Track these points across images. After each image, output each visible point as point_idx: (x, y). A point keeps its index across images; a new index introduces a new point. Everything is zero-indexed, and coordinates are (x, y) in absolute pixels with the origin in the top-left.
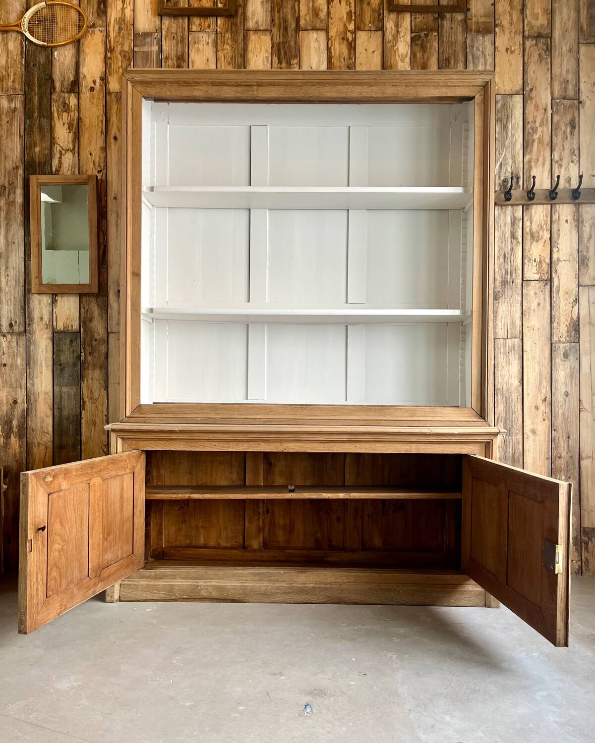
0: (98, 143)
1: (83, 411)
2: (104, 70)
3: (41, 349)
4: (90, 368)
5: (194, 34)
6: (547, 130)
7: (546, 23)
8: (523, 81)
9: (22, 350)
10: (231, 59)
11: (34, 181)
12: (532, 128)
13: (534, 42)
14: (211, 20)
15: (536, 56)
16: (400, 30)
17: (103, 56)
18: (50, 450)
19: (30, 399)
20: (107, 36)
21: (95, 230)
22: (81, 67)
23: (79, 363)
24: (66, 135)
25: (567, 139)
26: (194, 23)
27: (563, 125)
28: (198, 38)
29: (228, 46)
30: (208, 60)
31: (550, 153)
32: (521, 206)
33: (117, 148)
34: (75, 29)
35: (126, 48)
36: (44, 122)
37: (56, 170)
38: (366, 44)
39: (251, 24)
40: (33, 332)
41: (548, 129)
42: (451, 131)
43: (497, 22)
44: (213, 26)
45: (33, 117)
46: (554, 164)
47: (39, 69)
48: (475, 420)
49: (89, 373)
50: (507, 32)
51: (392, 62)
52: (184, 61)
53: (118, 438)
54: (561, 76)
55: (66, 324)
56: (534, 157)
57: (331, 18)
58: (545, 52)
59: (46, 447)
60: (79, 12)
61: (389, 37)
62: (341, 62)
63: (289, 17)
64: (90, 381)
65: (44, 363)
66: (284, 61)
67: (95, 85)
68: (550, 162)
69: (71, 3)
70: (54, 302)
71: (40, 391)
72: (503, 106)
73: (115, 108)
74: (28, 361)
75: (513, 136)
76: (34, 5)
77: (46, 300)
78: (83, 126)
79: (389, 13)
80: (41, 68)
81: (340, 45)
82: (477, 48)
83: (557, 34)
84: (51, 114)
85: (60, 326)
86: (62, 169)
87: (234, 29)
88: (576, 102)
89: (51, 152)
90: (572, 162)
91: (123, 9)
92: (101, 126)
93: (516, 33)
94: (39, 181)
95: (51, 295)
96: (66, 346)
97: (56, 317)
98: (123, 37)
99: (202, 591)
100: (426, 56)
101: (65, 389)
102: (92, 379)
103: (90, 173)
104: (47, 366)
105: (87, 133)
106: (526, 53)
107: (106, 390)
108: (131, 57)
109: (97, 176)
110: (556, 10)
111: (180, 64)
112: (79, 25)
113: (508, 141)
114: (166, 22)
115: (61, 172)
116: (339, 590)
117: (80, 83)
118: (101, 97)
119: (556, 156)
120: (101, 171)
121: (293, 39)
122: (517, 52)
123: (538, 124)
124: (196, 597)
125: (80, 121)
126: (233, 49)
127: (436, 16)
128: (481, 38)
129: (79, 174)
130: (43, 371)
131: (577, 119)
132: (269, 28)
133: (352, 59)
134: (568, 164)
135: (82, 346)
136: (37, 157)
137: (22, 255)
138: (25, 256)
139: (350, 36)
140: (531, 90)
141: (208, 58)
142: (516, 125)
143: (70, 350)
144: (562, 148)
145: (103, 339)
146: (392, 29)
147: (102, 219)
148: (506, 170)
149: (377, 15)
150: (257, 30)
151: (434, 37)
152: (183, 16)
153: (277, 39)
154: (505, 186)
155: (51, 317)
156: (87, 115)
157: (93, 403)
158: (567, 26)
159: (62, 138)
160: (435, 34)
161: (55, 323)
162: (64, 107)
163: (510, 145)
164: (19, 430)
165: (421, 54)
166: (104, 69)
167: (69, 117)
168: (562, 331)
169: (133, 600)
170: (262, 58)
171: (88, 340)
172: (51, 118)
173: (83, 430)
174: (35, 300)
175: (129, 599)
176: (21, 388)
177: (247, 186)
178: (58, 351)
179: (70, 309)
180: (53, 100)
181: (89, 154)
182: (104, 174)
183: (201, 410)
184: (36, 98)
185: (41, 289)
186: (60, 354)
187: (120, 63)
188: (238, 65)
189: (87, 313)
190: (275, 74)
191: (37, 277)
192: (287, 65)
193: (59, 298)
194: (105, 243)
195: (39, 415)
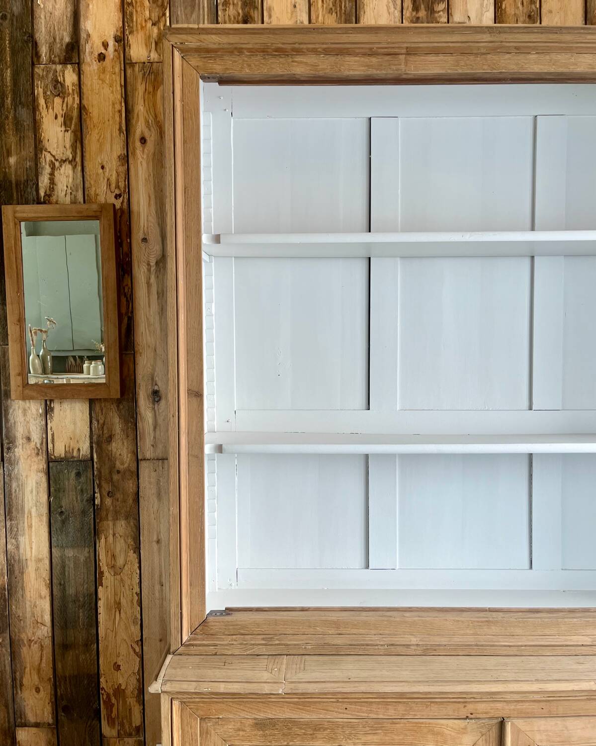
0: (114, 147)
1: (100, 587)
2: (121, 25)
3: (29, 488)
4: (110, 518)
11: (10, 214)
18: (48, 651)
19: (14, 567)
21: (113, 296)
22: (82, 19)
23: (92, 510)
24: (61, 135)
30: (295, 6)
33: (145, 157)
36: (24, 113)
37: (46, 195)
40: (14, 460)
45: (3, 105)
47: (12, 24)
49: (108, 525)
52: (256, 8)
53: (173, 702)
55: (69, 447)
59: (42, 646)
62: (518, 7)
64: (111, 538)
65: (34, 510)
66: (422, 6)
67: (107, 50)
70: (48, 411)
71: (28, 557)
73: (140, 89)
74: (9, 508)
77: (35, 408)
78: (88, 120)
80: (15, 23)
84: (35, 99)
85: (59, 450)
86: (56, 193)
89: (36, 165)
92: (118, 119)
94: (18, 215)
95: (43, 402)
96: (70, 480)
97: (53, 435)
101: (70, 553)
102: (114, 535)
103: (102, 199)
104: (40, 515)
105: (97, 131)
107: (137, 552)
108: (165, 2)
109: (114, 205)
111: (249, 13)
115: (54, 199)
117: (81, 48)
118: (117, 70)
120: (120, 196)
125: (82, 111)
129: (84, 202)
130: (33, 524)
135: (97, 482)
136: (13, 173)
141: (295, 3)
143: (76, 488)
145: (130, 470)
147: (124, 275)
155: (44, 436)
156: (95, 102)
157: (115, 574)
159: (53, 141)
161: (50, 446)
162: (55, 88)
166: (121, 22)
167: (65, 105)
171: (105, 471)
172: (34, 108)
173: (102, 618)
174: (17, 408)
177: (363, 232)
178: (58, 490)
179: (75, 424)
180: (36, 76)
181: (100, 167)
182: (126, 200)
183: (310, 627)
184: (8, 73)
185: (27, 392)
186: (61, 495)
187: (147, 13)
188: (345, 13)
189: (103, 428)
190: (440, 33)
191: (19, 375)
192: (427, 13)
193: (56, 406)
194: (130, 315)
195: (28, 594)
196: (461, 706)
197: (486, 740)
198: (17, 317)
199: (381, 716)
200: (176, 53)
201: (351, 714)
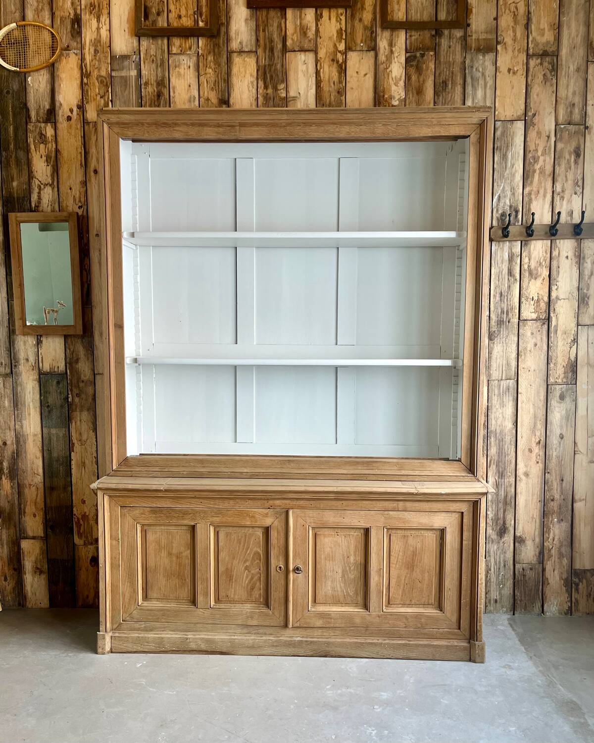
0: (77, 176)
1: (73, 453)
2: (81, 98)
3: (28, 391)
4: (78, 410)
5: (175, 57)
6: (550, 160)
7: (552, 39)
8: (526, 105)
9: (9, 391)
10: (215, 85)
11: (14, 218)
12: (534, 158)
13: (539, 61)
14: (191, 41)
15: (541, 77)
16: (394, 49)
17: (79, 82)
18: (41, 491)
19: (19, 439)
20: (83, 59)
21: (78, 270)
22: (56, 94)
23: (67, 405)
24: (44, 168)
25: (570, 168)
26: (174, 44)
27: (567, 154)
28: (179, 61)
29: (211, 70)
30: (190, 86)
31: (552, 185)
32: (520, 242)
33: (96, 182)
34: (48, 52)
35: (103, 73)
36: (21, 154)
37: (35, 206)
38: (357, 65)
39: (234, 45)
40: (19, 373)
41: (550, 158)
42: (446, 162)
43: (499, 39)
44: (194, 48)
45: (9, 149)
46: (555, 196)
47: (13, 96)
48: (464, 475)
49: (77, 415)
50: (510, 49)
51: (385, 86)
52: (165, 87)
53: (105, 496)
54: (567, 98)
55: (52, 365)
56: (535, 189)
57: (320, 38)
58: (551, 72)
59: (38, 488)
60: (53, 34)
61: (382, 58)
62: (331, 87)
63: (275, 36)
64: (78, 423)
65: (31, 404)
66: (270, 86)
67: (72, 114)
68: (551, 194)
69: (43, 24)
70: (39, 343)
71: (28, 432)
72: (503, 133)
73: (93, 139)
74: (16, 403)
75: (513, 166)
76: (5, 26)
77: (31, 341)
78: (61, 159)
79: (382, 31)
80: (15, 96)
81: (329, 67)
82: (476, 69)
83: (564, 52)
84: (28, 145)
85: (46, 367)
86: (42, 205)
87: (216, 50)
88: (582, 127)
89: (30, 187)
90: (576, 193)
91: (98, 29)
92: (79, 157)
93: (519, 51)
94: (18, 219)
95: (36, 336)
96: (53, 386)
97: (42, 358)
98: (99, 61)
99: (191, 643)
100: (421, 79)
101: (54, 431)
102: (80, 421)
103: (70, 209)
104: (35, 408)
105: (66, 166)
106: (530, 73)
107: (95, 432)
108: (108, 83)
109: (77, 213)
110: (563, 24)
111: (161, 90)
112: (52, 47)
113: (508, 171)
114: (145, 43)
115: (40, 209)
116: (325, 643)
117: (56, 112)
118: (79, 127)
119: (558, 188)
120: (81, 207)
121: (279, 61)
122: (520, 72)
123: (540, 153)
124: (185, 649)
125: (58, 153)
126: (217, 73)
127: (434, 33)
128: (481, 57)
129: (59, 211)
130: (31, 413)
131: (582, 147)
132: (254, 50)
133: (342, 83)
134: (571, 196)
135: (69, 387)
136: (15, 192)
137: (4, 294)
138: (8, 295)
139: (340, 57)
140: (534, 115)
141: (190, 83)
142: (517, 153)
143: (57, 391)
144: (564, 179)
145: (90, 381)
146: (385, 49)
147: (84, 258)
148: (505, 203)
149: (369, 34)
150: (241, 52)
151: (430, 57)
152: (162, 36)
153: (262, 62)
154: (503, 221)
155: (37, 358)
156: (65, 147)
157: (82, 445)
158: (575, 42)
159: (40, 172)
160: (432, 53)
161: (41, 364)
162: (41, 138)
163: (510, 176)
164: (10, 472)
165: (416, 76)
166: (81, 96)
167: (47, 149)
168: (559, 372)
169: (124, 651)
170: (246, 83)
171: (75, 381)
172: (28, 151)
173: (74, 471)
174: (20, 341)
175: (121, 651)
176: (10, 430)
177: (232, 231)
178: (46, 392)
179: (55, 351)
180: (28, 131)
181: (69, 188)
182: (85, 210)
183: (187, 463)
184: (11, 128)
185: (26, 330)
186: (48, 395)
187: (97, 90)
188: (221, 91)
189: (73, 354)
190: (258, 114)
191: (20, 319)
192: (273, 92)
193: (44, 339)
194: (89, 282)
195: (29, 456)
196: (266, 501)
197: (279, 521)
198: (18, 283)
199: (221, 507)
200: (105, 125)
201: (205, 506)
